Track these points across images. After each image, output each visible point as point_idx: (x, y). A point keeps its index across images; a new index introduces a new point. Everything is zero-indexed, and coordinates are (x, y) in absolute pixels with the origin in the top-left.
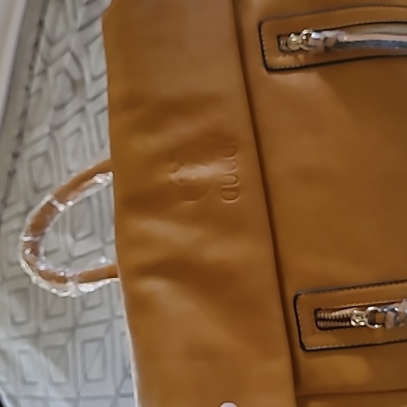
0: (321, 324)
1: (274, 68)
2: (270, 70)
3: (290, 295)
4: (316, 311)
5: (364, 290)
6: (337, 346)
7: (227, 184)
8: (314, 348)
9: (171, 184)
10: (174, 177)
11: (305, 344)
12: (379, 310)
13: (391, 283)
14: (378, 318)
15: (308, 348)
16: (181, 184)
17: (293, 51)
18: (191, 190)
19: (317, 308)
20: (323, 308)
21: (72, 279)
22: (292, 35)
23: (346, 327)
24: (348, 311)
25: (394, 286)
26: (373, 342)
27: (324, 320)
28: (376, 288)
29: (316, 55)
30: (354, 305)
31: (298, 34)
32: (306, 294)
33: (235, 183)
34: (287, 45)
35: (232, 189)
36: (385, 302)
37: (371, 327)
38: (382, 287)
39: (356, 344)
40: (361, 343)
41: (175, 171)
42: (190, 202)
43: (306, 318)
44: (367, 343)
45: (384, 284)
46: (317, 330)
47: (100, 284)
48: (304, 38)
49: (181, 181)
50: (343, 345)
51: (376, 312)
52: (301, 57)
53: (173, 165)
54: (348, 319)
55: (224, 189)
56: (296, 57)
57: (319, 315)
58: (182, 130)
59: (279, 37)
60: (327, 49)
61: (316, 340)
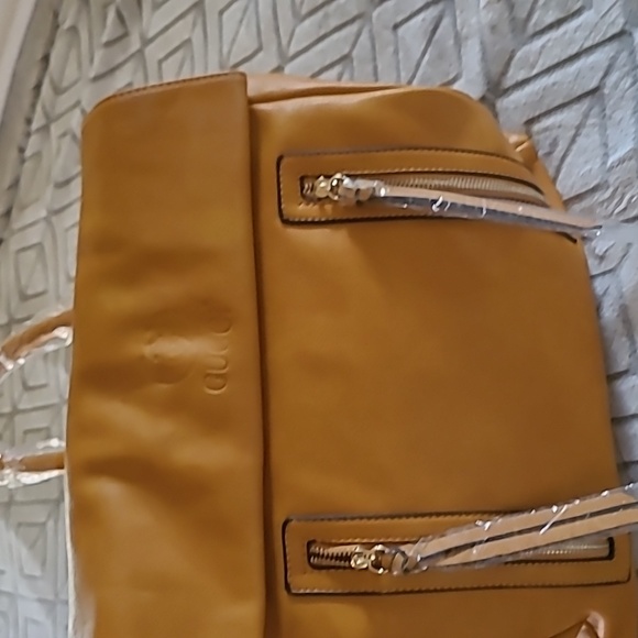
0: (314, 560)
1: (291, 220)
2: (287, 222)
3: (278, 519)
4: (309, 544)
5: (372, 522)
6: (331, 591)
7: (213, 368)
8: (302, 591)
9: (142, 358)
10: (148, 350)
11: (291, 586)
12: (387, 551)
13: (408, 516)
14: (385, 560)
15: (294, 591)
16: (156, 361)
17: (320, 199)
18: (167, 371)
19: (312, 539)
20: (319, 540)
21: (11, 465)
22: (322, 178)
23: (345, 568)
24: (349, 549)
25: (412, 520)
26: (377, 591)
27: (318, 555)
28: (388, 521)
29: (346, 208)
30: (357, 541)
31: (328, 177)
32: (299, 520)
33: (224, 368)
34: (313, 189)
35: (218, 376)
36: (397, 540)
37: (375, 571)
38: (396, 521)
39: (355, 591)
40: (362, 590)
41: (150, 342)
42: (164, 387)
43: (296, 551)
44: (370, 590)
45: (400, 516)
46: (309, 569)
47: (46, 475)
48: (335, 183)
49: (156, 356)
50: (339, 591)
51: (383, 552)
52: (328, 207)
53: (148, 335)
54: (348, 558)
55: (209, 375)
56: (322, 207)
57: (312, 549)
58: (165, 290)
59: (302, 179)
60: (359, 203)
61: (306, 581)
